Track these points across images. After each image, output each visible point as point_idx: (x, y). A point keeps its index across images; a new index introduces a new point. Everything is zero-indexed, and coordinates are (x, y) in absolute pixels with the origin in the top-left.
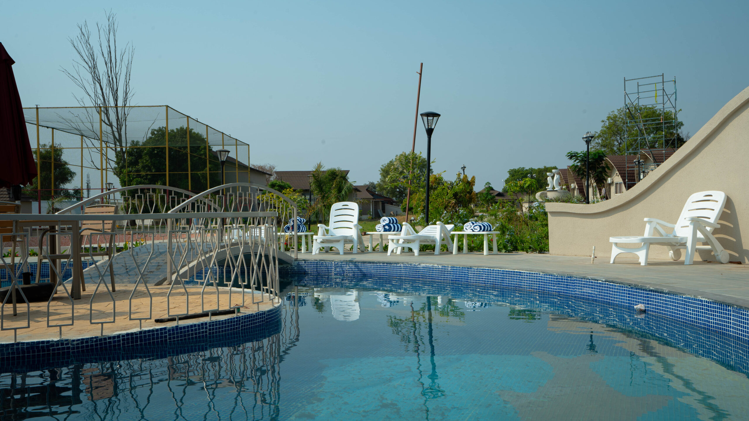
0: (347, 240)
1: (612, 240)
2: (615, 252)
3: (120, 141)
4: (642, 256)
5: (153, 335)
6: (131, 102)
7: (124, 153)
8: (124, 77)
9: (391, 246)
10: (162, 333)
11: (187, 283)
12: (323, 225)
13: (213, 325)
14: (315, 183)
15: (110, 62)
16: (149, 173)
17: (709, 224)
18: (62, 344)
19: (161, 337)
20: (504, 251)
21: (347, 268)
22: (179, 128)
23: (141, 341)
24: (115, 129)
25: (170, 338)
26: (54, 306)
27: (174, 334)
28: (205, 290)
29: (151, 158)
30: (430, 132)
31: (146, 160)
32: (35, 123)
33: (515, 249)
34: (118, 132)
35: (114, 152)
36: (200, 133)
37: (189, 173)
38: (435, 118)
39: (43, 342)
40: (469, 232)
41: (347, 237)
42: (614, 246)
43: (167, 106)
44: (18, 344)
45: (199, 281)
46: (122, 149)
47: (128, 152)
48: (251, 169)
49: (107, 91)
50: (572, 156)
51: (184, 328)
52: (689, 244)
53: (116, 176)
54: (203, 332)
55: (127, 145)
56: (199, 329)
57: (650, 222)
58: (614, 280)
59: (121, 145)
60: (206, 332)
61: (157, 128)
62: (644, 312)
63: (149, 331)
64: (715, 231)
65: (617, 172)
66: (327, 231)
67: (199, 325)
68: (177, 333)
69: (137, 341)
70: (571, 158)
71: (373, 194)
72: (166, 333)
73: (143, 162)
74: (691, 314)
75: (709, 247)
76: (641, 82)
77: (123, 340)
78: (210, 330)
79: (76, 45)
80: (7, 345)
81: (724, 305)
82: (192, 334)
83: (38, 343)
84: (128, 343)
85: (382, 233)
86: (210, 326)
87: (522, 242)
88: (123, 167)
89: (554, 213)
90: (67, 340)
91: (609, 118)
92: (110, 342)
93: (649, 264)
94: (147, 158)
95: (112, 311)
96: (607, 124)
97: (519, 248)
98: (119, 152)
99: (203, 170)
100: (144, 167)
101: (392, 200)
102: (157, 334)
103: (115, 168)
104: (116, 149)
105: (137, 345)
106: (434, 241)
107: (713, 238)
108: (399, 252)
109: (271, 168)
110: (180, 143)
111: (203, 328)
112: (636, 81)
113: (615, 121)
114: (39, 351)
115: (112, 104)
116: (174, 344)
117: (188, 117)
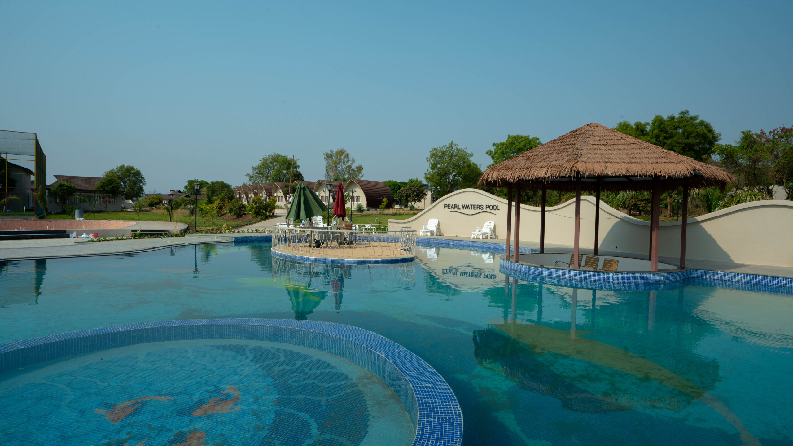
89: (390, 222)
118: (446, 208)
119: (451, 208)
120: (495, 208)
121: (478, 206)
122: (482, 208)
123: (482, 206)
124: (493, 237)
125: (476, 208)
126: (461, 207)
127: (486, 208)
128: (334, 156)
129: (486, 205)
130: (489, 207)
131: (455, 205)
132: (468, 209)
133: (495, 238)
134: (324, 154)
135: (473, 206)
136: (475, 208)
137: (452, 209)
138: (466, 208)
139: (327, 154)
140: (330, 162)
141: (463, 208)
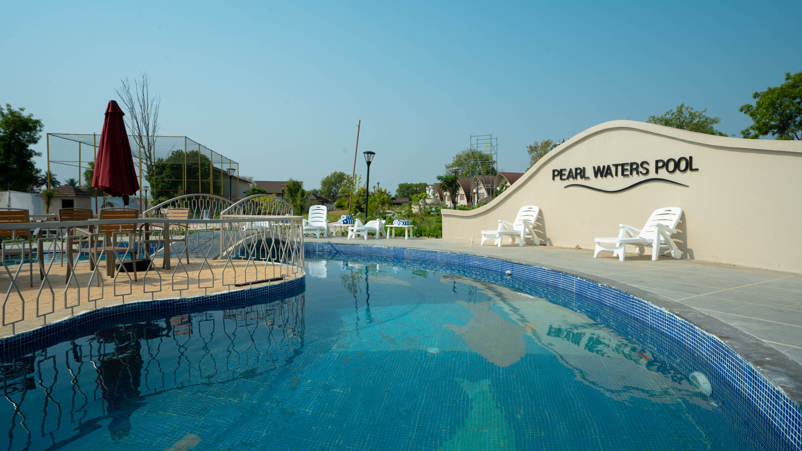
0: (321, 229)
1: (482, 232)
2: (484, 239)
3: (150, 158)
4: (498, 242)
5: (237, 295)
6: (158, 133)
7: (153, 166)
8: (153, 116)
9: (350, 233)
10: (242, 294)
11: (255, 260)
12: (305, 220)
13: (271, 288)
14: (288, 190)
15: (144, 106)
16: (170, 180)
17: (531, 224)
18: (182, 301)
19: (242, 296)
20: (415, 236)
21: (326, 247)
22: (191, 151)
23: (230, 298)
24: (146, 150)
25: (247, 297)
26: (151, 274)
27: (249, 294)
28: (249, 264)
29: (171, 170)
30: (369, 163)
31: (168, 171)
32: (93, 144)
33: (421, 235)
34: (149, 152)
35: (146, 166)
36: (205, 154)
37: (200, 180)
38: (372, 155)
39: (170, 300)
40: (396, 225)
41: (321, 227)
42: (483, 235)
43: (186, 137)
44: (155, 301)
45: (242, 257)
46: (151, 164)
47: (156, 166)
48: (240, 179)
49: (141, 125)
50: (439, 178)
51: (255, 290)
52: (522, 235)
53: (147, 181)
54: (266, 292)
55: (155, 160)
56: (263, 290)
57: (501, 222)
58: (493, 257)
59: (151, 162)
60: (267, 292)
61: (175, 150)
62: (510, 275)
63: (234, 292)
64: (534, 228)
65: (462, 188)
66: (307, 223)
67: (263, 288)
68: (251, 293)
69: (227, 299)
70: (439, 179)
71: (316, 196)
72: (244, 293)
73: (166, 173)
74: (538, 276)
75: (530, 236)
76: (479, 138)
77: (219, 298)
78: (269, 291)
79: (120, 93)
80: (148, 302)
81: (557, 272)
82: (260, 294)
83: (167, 301)
84: (222, 300)
85: (342, 225)
86: (269, 288)
87: (425, 231)
88: (152, 175)
89: (446, 216)
90: (185, 299)
91: (457, 156)
92: (211, 300)
93: (503, 246)
94: (169, 170)
95: (198, 278)
96: (456, 159)
97: (423, 235)
98: (149, 165)
99: (207, 179)
100: (166, 176)
101: (328, 200)
102: (239, 294)
103: (147, 176)
104: (147, 164)
105: (227, 301)
106: (375, 230)
107: (533, 231)
108: (353, 237)
109: (251, 178)
110: (191, 161)
111: (265, 290)
112: (477, 137)
113: (460, 158)
114: (168, 306)
115: (145, 133)
116: (249, 300)
117: (199, 144)
118: (557, 179)
119: (568, 178)
120: (683, 165)
121: (635, 167)
122: (644, 171)
123: (645, 166)
124: (675, 252)
125: (628, 173)
126: (590, 173)
127: (657, 168)
128: (539, 148)
129: (657, 162)
130: (666, 165)
131: (576, 169)
132: (609, 177)
133: (683, 257)
134: (527, 147)
135: (620, 168)
136: (626, 173)
137: (571, 179)
138: (602, 176)
139: (531, 147)
140: (534, 155)
141: (596, 176)
